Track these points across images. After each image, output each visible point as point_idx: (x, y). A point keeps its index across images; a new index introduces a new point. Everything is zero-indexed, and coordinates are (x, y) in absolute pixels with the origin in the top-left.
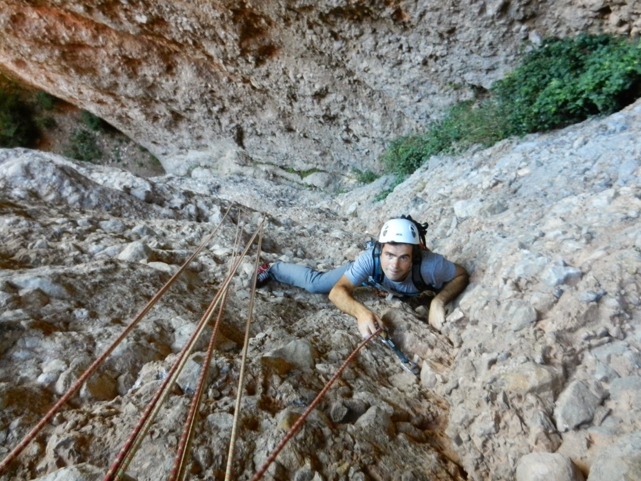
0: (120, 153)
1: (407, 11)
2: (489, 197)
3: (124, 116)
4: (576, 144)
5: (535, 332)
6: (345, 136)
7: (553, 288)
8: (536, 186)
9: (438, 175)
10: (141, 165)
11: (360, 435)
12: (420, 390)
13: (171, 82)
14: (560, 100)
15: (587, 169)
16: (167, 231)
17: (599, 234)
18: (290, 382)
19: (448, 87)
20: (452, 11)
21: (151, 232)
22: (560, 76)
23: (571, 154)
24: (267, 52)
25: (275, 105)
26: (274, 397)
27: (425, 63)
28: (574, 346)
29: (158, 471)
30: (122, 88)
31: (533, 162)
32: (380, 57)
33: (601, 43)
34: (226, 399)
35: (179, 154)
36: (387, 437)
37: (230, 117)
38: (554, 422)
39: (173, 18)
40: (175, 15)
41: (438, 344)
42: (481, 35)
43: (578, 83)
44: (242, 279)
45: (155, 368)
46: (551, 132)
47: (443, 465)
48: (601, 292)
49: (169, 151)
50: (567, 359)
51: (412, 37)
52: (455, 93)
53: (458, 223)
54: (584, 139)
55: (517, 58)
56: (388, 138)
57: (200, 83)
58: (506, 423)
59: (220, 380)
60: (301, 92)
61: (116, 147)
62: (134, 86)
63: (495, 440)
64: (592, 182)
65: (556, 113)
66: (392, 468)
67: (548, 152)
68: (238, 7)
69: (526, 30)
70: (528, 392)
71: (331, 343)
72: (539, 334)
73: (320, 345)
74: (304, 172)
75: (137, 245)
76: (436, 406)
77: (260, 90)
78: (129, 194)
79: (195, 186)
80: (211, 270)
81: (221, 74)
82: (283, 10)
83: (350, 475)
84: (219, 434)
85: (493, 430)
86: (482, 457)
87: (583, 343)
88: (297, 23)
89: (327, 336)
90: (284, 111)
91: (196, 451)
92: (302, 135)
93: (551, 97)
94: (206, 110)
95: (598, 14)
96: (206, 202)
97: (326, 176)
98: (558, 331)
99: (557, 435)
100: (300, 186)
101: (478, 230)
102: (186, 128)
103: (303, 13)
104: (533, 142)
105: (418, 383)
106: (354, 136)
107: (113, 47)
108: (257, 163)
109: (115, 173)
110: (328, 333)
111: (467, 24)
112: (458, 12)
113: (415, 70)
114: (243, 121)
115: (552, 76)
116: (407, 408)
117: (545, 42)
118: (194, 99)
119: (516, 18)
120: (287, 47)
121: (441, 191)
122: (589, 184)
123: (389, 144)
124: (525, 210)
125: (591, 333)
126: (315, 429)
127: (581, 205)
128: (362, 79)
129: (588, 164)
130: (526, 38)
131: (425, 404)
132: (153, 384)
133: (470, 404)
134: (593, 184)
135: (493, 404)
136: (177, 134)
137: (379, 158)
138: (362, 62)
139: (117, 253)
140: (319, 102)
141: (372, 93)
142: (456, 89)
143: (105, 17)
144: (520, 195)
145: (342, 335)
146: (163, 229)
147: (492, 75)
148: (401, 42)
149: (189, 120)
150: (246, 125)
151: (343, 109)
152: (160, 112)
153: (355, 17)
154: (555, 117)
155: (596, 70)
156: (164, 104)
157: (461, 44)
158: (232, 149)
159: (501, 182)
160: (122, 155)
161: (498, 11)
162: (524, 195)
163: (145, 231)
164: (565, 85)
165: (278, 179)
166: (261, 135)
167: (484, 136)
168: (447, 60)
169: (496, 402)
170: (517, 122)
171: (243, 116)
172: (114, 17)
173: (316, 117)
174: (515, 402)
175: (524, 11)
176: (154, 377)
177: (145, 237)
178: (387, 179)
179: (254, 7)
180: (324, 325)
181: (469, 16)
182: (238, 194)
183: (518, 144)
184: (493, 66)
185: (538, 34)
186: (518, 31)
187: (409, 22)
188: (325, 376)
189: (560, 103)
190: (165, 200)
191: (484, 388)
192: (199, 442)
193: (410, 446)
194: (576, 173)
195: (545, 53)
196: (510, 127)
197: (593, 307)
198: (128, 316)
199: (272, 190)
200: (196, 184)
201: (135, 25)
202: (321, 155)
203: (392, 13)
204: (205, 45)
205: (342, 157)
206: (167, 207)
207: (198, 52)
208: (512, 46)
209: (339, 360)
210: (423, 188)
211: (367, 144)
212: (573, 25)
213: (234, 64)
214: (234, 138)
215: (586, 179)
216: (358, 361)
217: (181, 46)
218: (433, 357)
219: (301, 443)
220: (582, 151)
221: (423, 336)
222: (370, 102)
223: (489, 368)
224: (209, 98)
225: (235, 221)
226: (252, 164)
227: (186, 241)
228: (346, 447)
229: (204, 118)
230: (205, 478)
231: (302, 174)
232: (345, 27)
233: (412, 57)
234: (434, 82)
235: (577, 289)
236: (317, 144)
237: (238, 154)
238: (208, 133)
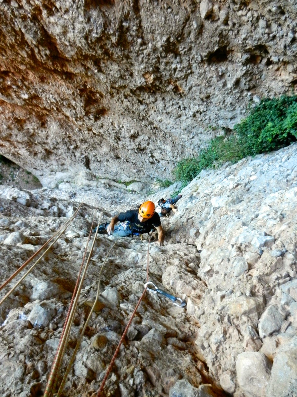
0: (14, 176)
1: (181, 87)
2: (233, 194)
3: (16, 153)
4: (283, 160)
5: (247, 277)
6: (151, 160)
7: (257, 250)
8: (259, 186)
9: (205, 182)
10: (27, 182)
11: (143, 348)
12: (185, 316)
13: (44, 132)
14: (274, 134)
15: (288, 175)
16: (38, 224)
17: (287, 215)
18: (102, 316)
19: (209, 129)
20: (207, 86)
21: (26, 225)
22: (272, 120)
23: (280, 166)
24: (101, 113)
25: (108, 143)
26: (92, 327)
27: (194, 116)
28: (270, 284)
29: (10, 379)
30: (14, 137)
31: (258, 172)
32: (168, 113)
33: (294, 100)
34: (60, 329)
35: (51, 175)
36: (160, 348)
37: (81, 151)
38: (258, 332)
39: (44, 95)
40: (45, 93)
41: (199, 287)
42: (225, 99)
43: (283, 124)
44: (82, 252)
45: (17, 312)
46: (271, 153)
47: (194, 363)
48: (284, 250)
49: (45, 173)
50: (266, 292)
51: (185, 101)
52: (213, 132)
53: (214, 211)
54: (288, 157)
55: (247, 111)
56: (176, 160)
57: (62, 132)
58: (230, 334)
59: (57, 318)
60: (122, 135)
61: (11, 172)
62: (21, 136)
63: (224, 346)
64: (291, 182)
65: (272, 142)
66: (161, 368)
67: (267, 165)
68: (83, 88)
69: (250, 95)
70: (242, 314)
71: (132, 289)
72: (249, 278)
73: (125, 292)
74: (127, 182)
75: (16, 234)
76: (194, 326)
77: (98, 135)
78: (16, 202)
79: (60, 194)
80: (63, 247)
81: (75, 126)
82: (109, 88)
83: (134, 374)
84: (53, 352)
85: (223, 340)
86: (216, 357)
87: (275, 282)
88: (118, 95)
89: (130, 285)
90: (113, 147)
91: (37, 364)
92: (125, 160)
93: (268, 133)
94: (66, 148)
95: (290, 84)
96: (64, 204)
97: (141, 184)
98: (260, 275)
99: (259, 340)
100: (125, 191)
101: (225, 214)
102: (55, 159)
103: (121, 90)
104: (260, 159)
105: (185, 312)
106: (156, 160)
107: (8, 113)
108: (98, 178)
109: (8, 189)
110: (131, 283)
111: (217, 93)
112: (211, 86)
113: (189, 120)
114: (89, 154)
115: (268, 121)
116: (176, 329)
117: (262, 101)
118: (58, 141)
119: (245, 88)
120: (113, 109)
121: (206, 192)
122: (289, 183)
123: (177, 164)
124: (252, 201)
125: (279, 276)
126: (114, 346)
127: (280, 197)
128: (158, 127)
129: (289, 172)
130: (251, 100)
131: (188, 325)
132: (14, 323)
133: (210, 324)
134: (292, 184)
135: (222, 323)
136: (49, 163)
137: (172, 172)
138: (158, 117)
139: (3, 239)
140: (134, 141)
141: (165, 134)
142: (213, 130)
143: (3, 96)
144: (251, 191)
145: (139, 284)
146: (36, 223)
147: (233, 121)
148: (179, 104)
149: (56, 154)
150: (91, 156)
151: (148, 144)
152: (38, 150)
153: (152, 91)
154: (272, 144)
155: (292, 117)
156: (40, 145)
157: (214, 104)
158: (83, 171)
159: (240, 184)
160: (15, 177)
161: (234, 85)
162: (253, 191)
163: (23, 225)
164: (276, 126)
165: (112, 188)
166: (100, 161)
167: (232, 157)
168: (207, 113)
169: (224, 322)
170: (249, 148)
171: (89, 151)
172: (8, 96)
173: (133, 149)
174: (235, 321)
175: (249, 84)
176: (16, 318)
177: (23, 229)
178: (177, 185)
179: (91, 87)
180: (129, 279)
181: (217, 89)
182: (87, 198)
183: (252, 161)
184: (234, 116)
185: (258, 97)
186: (246, 96)
187: (183, 93)
188: (125, 311)
189: (274, 136)
190: (38, 204)
191: (217, 313)
192: (39, 358)
193: (175, 353)
194: (282, 177)
195: (263, 108)
196: (246, 151)
197: (279, 260)
198: (3, 280)
199: (108, 194)
200: (61, 193)
201: (21, 100)
202: (137, 172)
203: (172, 88)
204: (63, 110)
205: (150, 172)
206: (40, 208)
207: (60, 114)
208: (244, 104)
209: (135, 300)
210: (197, 190)
211: (164, 165)
212: (278, 91)
213: (82, 120)
214: (84, 164)
215: (287, 181)
216: (148, 300)
217: (49, 111)
218: (195, 295)
219: (104, 355)
220: (286, 164)
221: (189, 282)
222: (164, 139)
223: (221, 300)
224: (67, 141)
225: (82, 215)
226: (96, 179)
227: (50, 229)
228: (133, 356)
229: (65, 153)
230: (41, 382)
231: (126, 184)
232: (146, 97)
233: (186, 113)
234: (201, 127)
235: (271, 249)
236: (134, 165)
237: (87, 174)
238: (68, 161)
